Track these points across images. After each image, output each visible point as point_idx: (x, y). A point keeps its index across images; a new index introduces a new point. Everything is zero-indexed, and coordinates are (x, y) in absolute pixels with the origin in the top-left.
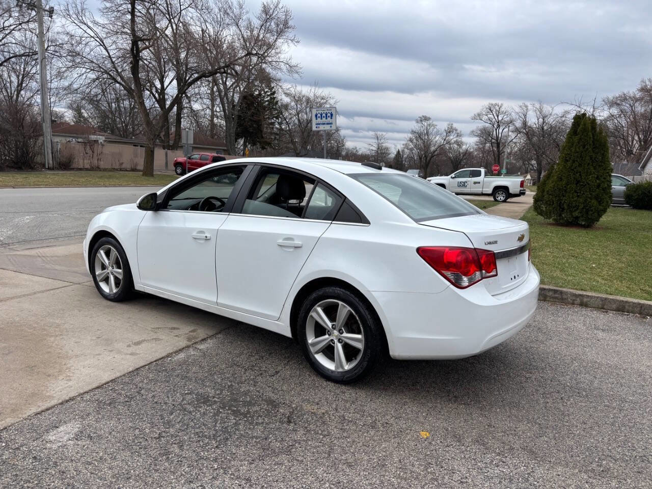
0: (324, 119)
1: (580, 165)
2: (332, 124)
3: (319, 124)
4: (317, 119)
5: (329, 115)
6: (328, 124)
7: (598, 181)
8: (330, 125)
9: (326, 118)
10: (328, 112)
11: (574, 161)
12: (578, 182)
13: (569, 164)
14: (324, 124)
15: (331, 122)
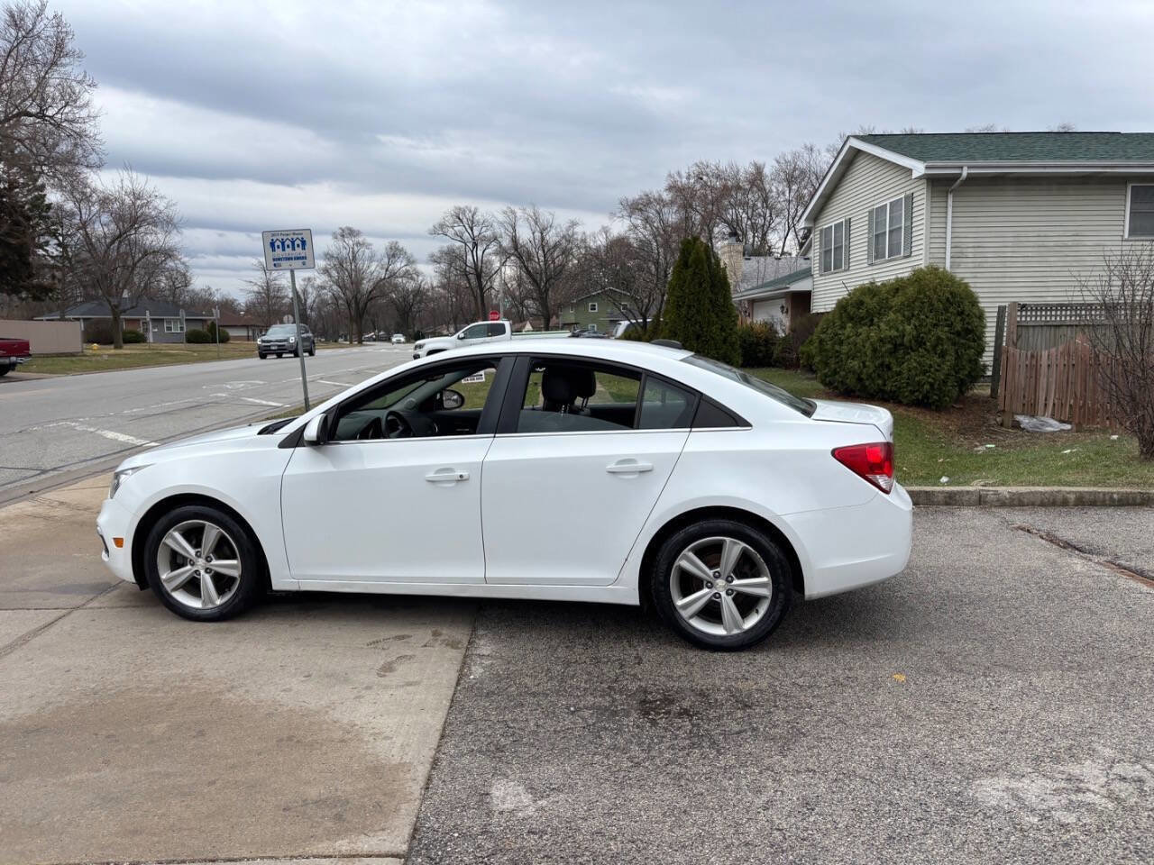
0: (289, 251)
1: (698, 312)
2: (305, 258)
3: (279, 259)
4: (274, 250)
5: (298, 242)
6: (298, 258)
7: (724, 334)
8: (301, 261)
9: (294, 249)
10: (295, 237)
11: (689, 307)
12: (698, 337)
13: (684, 310)
14: (289, 259)
15: (303, 255)
